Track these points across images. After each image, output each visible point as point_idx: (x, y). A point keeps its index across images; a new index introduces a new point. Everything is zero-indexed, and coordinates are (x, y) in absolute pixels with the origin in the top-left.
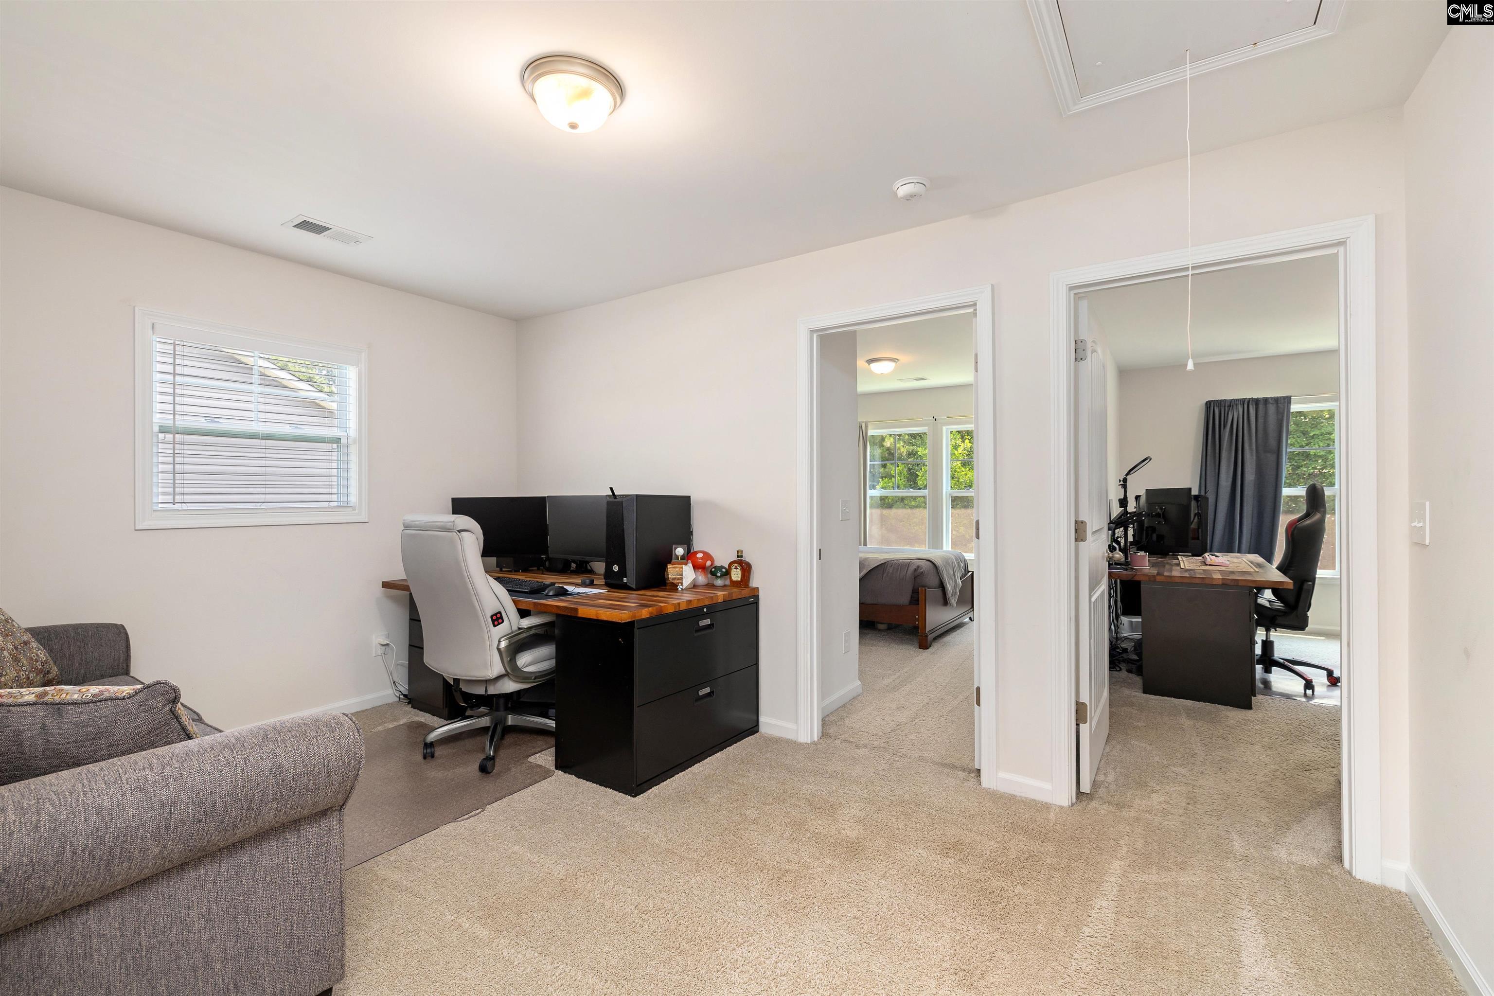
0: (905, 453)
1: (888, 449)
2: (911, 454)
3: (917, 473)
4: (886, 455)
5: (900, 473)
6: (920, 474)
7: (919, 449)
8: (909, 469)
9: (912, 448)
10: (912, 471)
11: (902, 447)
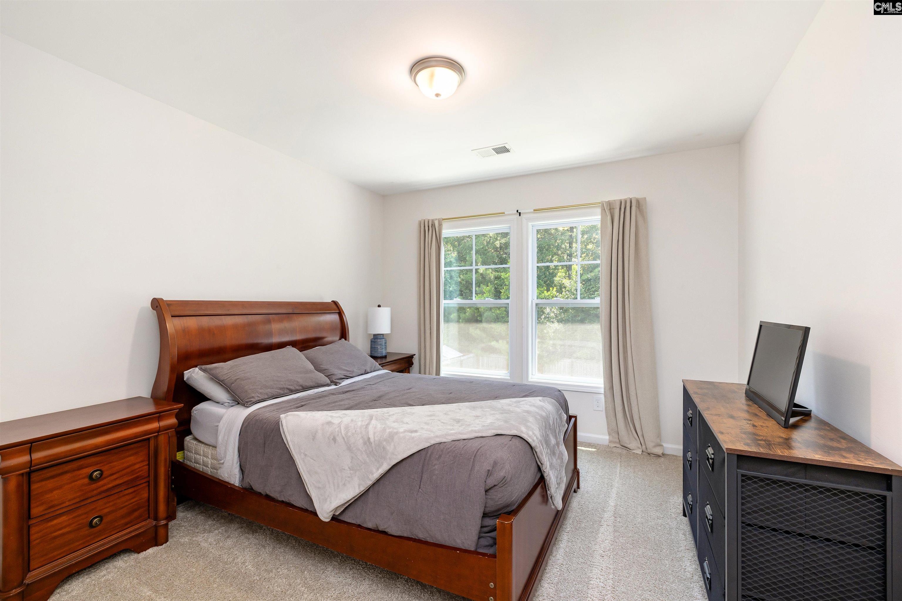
0: (492, 277)
1: (482, 274)
2: (497, 278)
3: (501, 290)
4: (480, 279)
5: (489, 291)
6: (503, 291)
7: (503, 274)
8: (496, 288)
9: (497, 273)
10: (497, 289)
11: (490, 273)
